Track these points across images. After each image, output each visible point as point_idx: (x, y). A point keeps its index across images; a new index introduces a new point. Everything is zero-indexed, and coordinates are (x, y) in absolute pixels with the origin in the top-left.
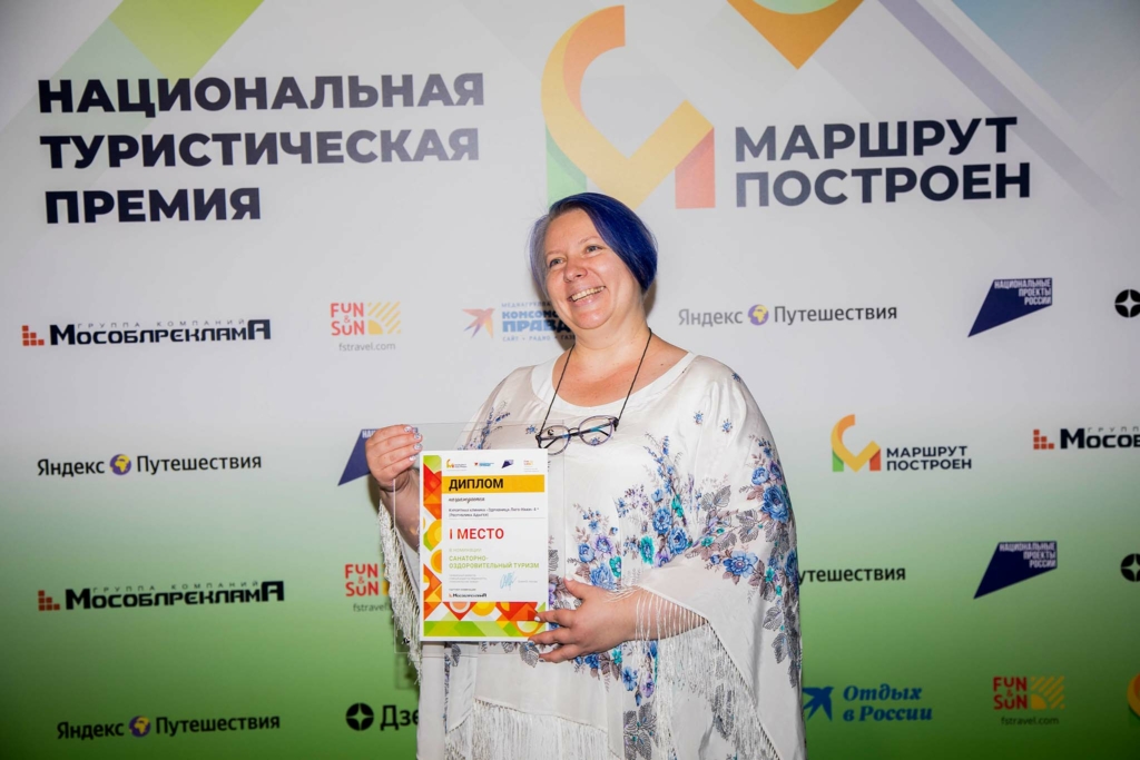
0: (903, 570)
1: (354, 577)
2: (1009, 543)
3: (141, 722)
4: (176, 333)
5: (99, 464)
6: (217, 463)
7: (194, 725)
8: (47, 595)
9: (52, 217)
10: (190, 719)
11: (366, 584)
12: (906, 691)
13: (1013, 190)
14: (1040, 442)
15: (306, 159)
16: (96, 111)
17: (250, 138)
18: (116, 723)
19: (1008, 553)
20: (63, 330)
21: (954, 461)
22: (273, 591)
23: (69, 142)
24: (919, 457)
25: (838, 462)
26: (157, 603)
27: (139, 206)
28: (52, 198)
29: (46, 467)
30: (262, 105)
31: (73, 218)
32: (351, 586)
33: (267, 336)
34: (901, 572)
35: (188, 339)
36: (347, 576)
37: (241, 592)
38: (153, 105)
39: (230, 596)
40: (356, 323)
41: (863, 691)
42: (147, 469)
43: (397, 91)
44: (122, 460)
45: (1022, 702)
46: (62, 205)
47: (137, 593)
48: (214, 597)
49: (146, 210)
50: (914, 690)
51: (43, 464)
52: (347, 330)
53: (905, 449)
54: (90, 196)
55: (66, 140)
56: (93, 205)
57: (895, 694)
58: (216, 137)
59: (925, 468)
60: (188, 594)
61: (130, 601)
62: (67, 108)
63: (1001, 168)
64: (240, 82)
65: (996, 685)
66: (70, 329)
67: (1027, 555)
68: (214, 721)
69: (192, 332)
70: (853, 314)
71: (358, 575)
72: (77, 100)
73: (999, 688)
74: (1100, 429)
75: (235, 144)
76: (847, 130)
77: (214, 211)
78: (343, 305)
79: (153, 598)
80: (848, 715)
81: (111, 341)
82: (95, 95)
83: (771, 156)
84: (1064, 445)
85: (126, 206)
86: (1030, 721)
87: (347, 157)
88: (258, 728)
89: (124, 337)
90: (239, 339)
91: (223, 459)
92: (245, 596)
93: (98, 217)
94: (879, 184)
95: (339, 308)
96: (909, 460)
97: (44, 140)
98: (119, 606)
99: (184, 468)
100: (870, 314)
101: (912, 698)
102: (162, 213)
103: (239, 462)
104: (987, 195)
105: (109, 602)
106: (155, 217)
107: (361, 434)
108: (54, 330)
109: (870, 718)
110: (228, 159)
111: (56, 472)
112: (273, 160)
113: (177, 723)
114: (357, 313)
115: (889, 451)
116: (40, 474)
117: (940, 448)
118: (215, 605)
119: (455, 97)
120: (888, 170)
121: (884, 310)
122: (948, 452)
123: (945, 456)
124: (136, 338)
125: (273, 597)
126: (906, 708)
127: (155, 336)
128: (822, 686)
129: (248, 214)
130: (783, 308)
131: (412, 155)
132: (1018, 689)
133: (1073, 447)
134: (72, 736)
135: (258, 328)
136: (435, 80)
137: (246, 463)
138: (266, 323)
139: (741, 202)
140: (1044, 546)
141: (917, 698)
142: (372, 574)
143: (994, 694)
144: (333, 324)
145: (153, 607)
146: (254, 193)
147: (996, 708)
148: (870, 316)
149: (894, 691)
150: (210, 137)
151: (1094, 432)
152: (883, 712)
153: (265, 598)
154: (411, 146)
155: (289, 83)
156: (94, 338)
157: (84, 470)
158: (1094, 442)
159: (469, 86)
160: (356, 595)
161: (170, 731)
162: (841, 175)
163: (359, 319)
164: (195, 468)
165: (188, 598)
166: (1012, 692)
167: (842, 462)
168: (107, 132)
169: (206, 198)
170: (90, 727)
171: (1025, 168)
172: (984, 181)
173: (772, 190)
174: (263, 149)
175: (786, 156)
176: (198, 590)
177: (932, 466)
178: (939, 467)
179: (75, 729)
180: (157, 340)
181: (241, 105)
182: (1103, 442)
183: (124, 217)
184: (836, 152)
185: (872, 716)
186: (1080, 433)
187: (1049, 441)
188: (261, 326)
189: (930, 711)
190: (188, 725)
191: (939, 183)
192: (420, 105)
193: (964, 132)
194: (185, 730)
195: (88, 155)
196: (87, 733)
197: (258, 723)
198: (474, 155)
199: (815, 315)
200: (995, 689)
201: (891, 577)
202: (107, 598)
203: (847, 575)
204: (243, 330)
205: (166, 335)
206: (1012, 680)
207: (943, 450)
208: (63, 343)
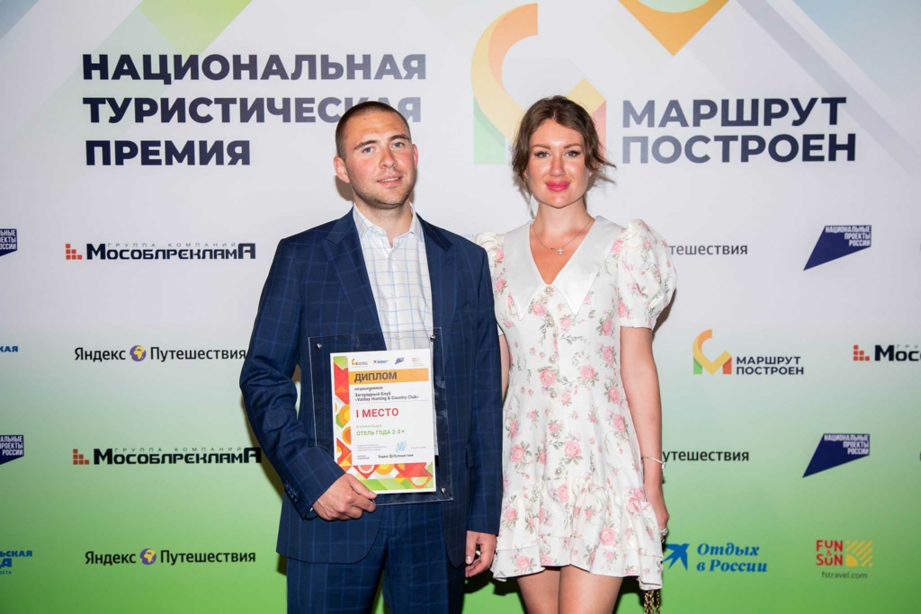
0: (747, 453)
2: (832, 434)
3: (149, 553)
4: (183, 253)
5: (121, 352)
6: (212, 355)
7: (190, 557)
8: (79, 453)
9: (91, 161)
10: (187, 552)
12: (747, 549)
13: (842, 155)
14: (859, 355)
15: (287, 119)
16: (126, 79)
17: (244, 101)
18: (130, 554)
19: (830, 442)
20: (96, 248)
21: (790, 368)
22: (252, 455)
23: (105, 103)
24: (762, 364)
25: (698, 367)
26: (163, 462)
27: (157, 153)
28: (91, 146)
29: (81, 354)
30: (253, 76)
31: (106, 161)
33: (253, 256)
34: (745, 455)
35: (192, 257)
37: (228, 455)
38: (170, 74)
39: (219, 458)
41: (713, 548)
42: (158, 358)
43: (359, 67)
44: (139, 350)
45: (839, 560)
46: (98, 151)
47: (148, 453)
48: (207, 458)
49: (162, 156)
50: (754, 548)
51: (79, 352)
53: (751, 358)
54: (120, 145)
55: (102, 101)
56: (123, 152)
57: (738, 551)
58: (218, 101)
59: (767, 373)
60: (187, 455)
61: (143, 459)
62: (104, 76)
63: (833, 138)
64: (237, 58)
65: (818, 547)
67: (846, 445)
69: (195, 252)
70: (713, 250)
72: (112, 69)
73: (820, 549)
74: (907, 346)
75: (231, 106)
76: (712, 104)
77: (214, 158)
79: (160, 457)
80: (701, 567)
81: (133, 257)
82: (126, 67)
83: (651, 124)
84: (877, 358)
85: (147, 153)
86: (844, 576)
87: (318, 118)
88: (239, 561)
89: (143, 254)
90: (231, 258)
91: (217, 352)
92: (231, 458)
93: (125, 161)
94: (735, 147)
96: (754, 366)
97: (86, 101)
98: (135, 463)
99: (186, 358)
100: (726, 250)
101: (751, 554)
102: (174, 159)
103: (229, 354)
104: (821, 158)
105: (126, 459)
106: (169, 162)
108: (90, 247)
109: (718, 569)
110: (226, 118)
111: (89, 357)
112: (261, 119)
113: (177, 555)
115: (738, 359)
116: (77, 359)
117: (779, 358)
118: (207, 465)
119: (403, 73)
120: (743, 137)
121: (737, 247)
122: (786, 361)
123: (783, 364)
124: (152, 255)
125: (253, 460)
126: (747, 562)
127: (167, 254)
128: (680, 544)
129: (240, 161)
132: (836, 550)
133: (884, 359)
134: (96, 562)
135: (246, 250)
136: (388, 59)
137: (234, 355)
138: (253, 246)
139: (627, 159)
140: (860, 438)
141: (756, 554)
143: (816, 553)
145: (160, 465)
146: (245, 145)
147: (818, 564)
148: (726, 252)
149: (738, 548)
150: (213, 100)
151: (902, 348)
152: (728, 565)
155: (274, 59)
156: (120, 255)
157: (110, 357)
158: (901, 356)
159: (414, 64)
161: (171, 561)
162: (706, 140)
164: (195, 358)
165: (187, 458)
166: (831, 553)
167: (701, 367)
168: (134, 96)
169: (209, 148)
170: (110, 556)
171: (852, 137)
172: (819, 147)
173: (651, 151)
174: (253, 110)
175: (663, 124)
176: (195, 453)
177: (772, 372)
178: (778, 372)
180: (168, 258)
181: (237, 76)
182: (909, 356)
183: (145, 161)
184: (702, 121)
185: (719, 567)
186: (891, 349)
187: (865, 355)
188: (249, 248)
189: (765, 565)
190: (185, 557)
191: (783, 148)
192: (376, 78)
193: (804, 108)
194: (182, 561)
195: (119, 113)
196: (108, 560)
197: (239, 557)
198: (417, 119)
199: (683, 250)
200: (818, 550)
201: (737, 459)
202: (125, 456)
203: (703, 456)
204: (235, 251)
205: (175, 254)
206: (832, 542)
207: (781, 359)
208: (96, 258)
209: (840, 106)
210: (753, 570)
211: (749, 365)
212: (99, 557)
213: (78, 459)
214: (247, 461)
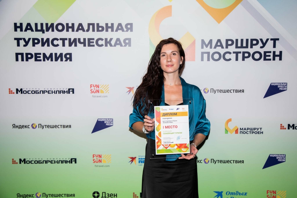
0: (243, 161)
1: (95, 158)
2: (272, 154)
3: (39, 194)
4: (49, 92)
5: (28, 126)
6: (59, 127)
8: (14, 160)
9: (17, 60)
11: (98, 160)
12: (243, 193)
13: (277, 58)
14: (282, 127)
15: (85, 46)
16: (29, 31)
17: (70, 39)
18: (32, 194)
19: (272, 157)
20: (19, 90)
21: (258, 132)
22: (73, 161)
24: (249, 130)
25: (227, 131)
26: (43, 163)
27: (40, 57)
28: (17, 54)
29: (14, 126)
30: (73, 31)
31: (23, 60)
32: (94, 160)
33: (73, 93)
35: (52, 93)
36: (93, 158)
37: (65, 161)
38: (44, 30)
39: (62, 162)
40: (97, 90)
41: (231, 193)
42: (41, 128)
43: (110, 27)
44: (34, 125)
45: (274, 197)
46: (20, 56)
47: (38, 160)
48: (58, 162)
49: (42, 58)
50: (245, 193)
52: (95, 92)
53: (245, 128)
54: (27, 54)
55: (21, 39)
56: (28, 57)
58: (61, 39)
59: (250, 133)
60: (51, 161)
61: (36, 162)
62: (21, 30)
63: (274, 52)
64: (67, 24)
65: (267, 192)
66: (21, 90)
67: (277, 158)
69: (53, 91)
70: (232, 91)
72: (24, 28)
73: (268, 193)
75: (66, 41)
76: (232, 41)
77: (60, 59)
78: (94, 85)
79: (42, 161)
81: (32, 93)
82: (29, 27)
83: (211, 47)
84: (289, 128)
85: (37, 57)
87: (96, 45)
88: (69, 197)
89: (36, 92)
90: (66, 93)
91: (61, 125)
92: (66, 162)
93: (29, 60)
94: (240, 56)
96: (246, 131)
97: (15, 39)
98: (33, 163)
99: (51, 128)
100: (237, 91)
101: (244, 195)
102: (46, 59)
103: (65, 126)
104: (270, 60)
105: (30, 162)
106: (44, 60)
107: (98, 120)
108: (17, 90)
110: (64, 45)
111: (17, 127)
112: (76, 45)
113: (48, 195)
114: (97, 87)
115: (240, 129)
116: (13, 128)
117: (254, 128)
118: (58, 164)
119: (125, 29)
120: (243, 52)
121: (240, 90)
122: (257, 129)
123: (256, 130)
124: (38, 92)
125: (74, 162)
127: (44, 92)
128: (220, 191)
129: (69, 60)
130: (213, 89)
131: (113, 45)
133: (291, 129)
134: (21, 197)
135: (71, 91)
136: (120, 25)
137: (67, 126)
138: (73, 89)
139: (202, 60)
140: (282, 156)
141: (246, 195)
142: (100, 157)
143: (267, 195)
144: (91, 90)
145: (42, 164)
146: (70, 54)
148: (237, 92)
149: (240, 193)
150: (59, 39)
153: (72, 163)
154: (113, 42)
155: (80, 25)
156: (27, 92)
157: (24, 127)
159: (129, 26)
160: (95, 163)
161: (46, 197)
162: (230, 53)
163: (98, 89)
164: (54, 128)
165: (51, 162)
166: (272, 194)
167: (228, 131)
168: (32, 37)
169: (58, 56)
170: (25, 195)
171: (281, 52)
172: (269, 56)
173: (211, 57)
174: (73, 42)
175: (215, 48)
176: (54, 160)
177: (252, 133)
178: (254, 133)
180: (44, 93)
181: (68, 31)
183: (36, 60)
184: (229, 47)
186: (293, 125)
187: (285, 127)
188: (72, 90)
190: (51, 195)
191: (257, 56)
192: (116, 31)
193: (264, 42)
194: (50, 197)
195: (27, 43)
197: (69, 195)
198: (130, 46)
199: (222, 91)
201: (240, 163)
202: (30, 161)
203: (228, 162)
204: (67, 91)
205: (47, 92)
206: (272, 191)
207: (255, 129)
208: (19, 93)
209: (277, 41)
211: (244, 131)
212: (21, 195)
213: (14, 162)
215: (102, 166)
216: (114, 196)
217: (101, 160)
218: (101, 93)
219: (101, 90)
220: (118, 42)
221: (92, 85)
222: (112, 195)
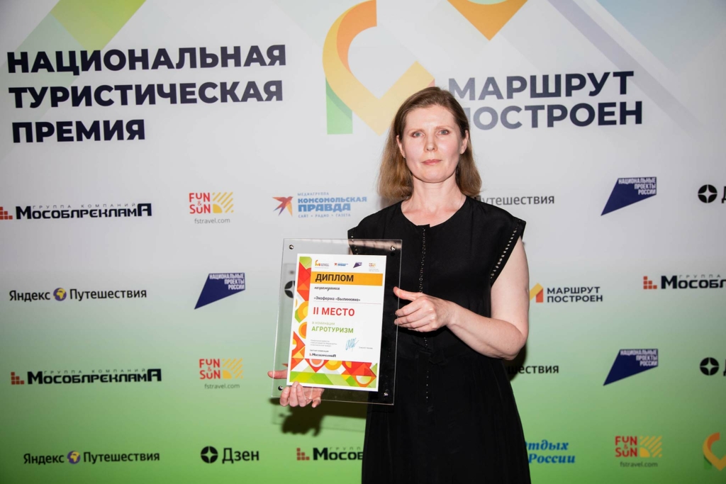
0: (557, 367)
1: (205, 367)
2: (626, 350)
3: (75, 455)
4: (93, 212)
5: (46, 294)
6: (119, 294)
7: (107, 458)
8: (16, 375)
9: (17, 139)
10: (105, 454)
11: (213, 372)
12: (559, 444)
13: (631, 119)
14: (648, 285)
15: (173, 101)
16: (42, 71)
17: (138, 88)
18: (59, 455)
19: (625, 357)
20: (24, 210)
21: (591, 296)
22: (154, 375)
23: (26, 92)
24: (569, 294)
26: (83, 381)
27: (69, 131)
28: (16, 127)
29: (14, 296)
30: (145, 67)
31: (29, 139)
32: (203, 373)
33: (150, 214)
35: (100, 216)
36: (201, 367)
37: (135, 375)
38: (78, 67)
39: (128, 378)
40: (205, 206)
41: (530, 444)
42: (76, 298)
43: (231, 57)
44: (61, 292)
45: (634, 452)
46: (23, 131)
47: (71, 375)
48: (118, 378)
49: (74, 134)
50: (564, 444)
51: (13, 294)
52: (200, 210)
53: (559, 289)
54: (39, 125)
55: (24, 90)
56: (42, 131)
57: (551, 447)
58: (117, 88)
59: (572, 301)
60: (102, 376)
61: (67, 379)
62: (25, 70)
63: (623, 105)
64: (132, 52)
65: (617, 441)
66: (28, 209)
67: (638, 358)
68: (119, 455)
69: (103, 211)
70: (526, 201)
71: (208, 366)
72: (31, 64)
73: (619, 443)
74: (688, 276)
75: (129, 92)
76: (522, 80)
77: (116, 134)
78: (197, 194)
79: (81, 378)
81: (54, 217)
82: (42, 62)
83: (472, 98)
84: (663, 287)
85: (62, 132)
86: (639, 465)
87: (199, 100)
88: (146, 460)
89: (62, 214)
90: (132, 215)
91: (123, 292)
92: (137, 378)
93: (44, 138)
94: (542, 115)
95: (194, 196)
96: (562, 296)
97: (11, 90)
98: (60, 382)
99: (99, 297)
100: (537, 200)
101: (562, 449)
102: (84, 136)
103: (133, 294)
104: (614, 123)
105: (54, 380)
106: (80, 139)
107: (209, 277)
108: (19, 209)
110: (124, 102)
111: (21, 298)
112: (152, 101)
113: (96, 456)
114: (206, 199)
115: (549, 290)
116: (11, 299)
117: (582, 288)
118: (118, 383)
119: (267, 60)
120: (549, 106)
121: (546, 198)
122: (588, 291)
123: (585, 293)
124: (68, 215)
125: (154, 379)
126: (558, 455)
127: (80, 214)
129: (137, 136)
131: (240, 98)
132: (631, 444)
133: (669, 288)
134: (33, 462)
135: (144, 209)
136: (255, 49)
137: (137, 294)
138: (149, 205)
140: (650, 352)
141: (566, 449)
142: (216, 365)
143: (615, 447)
144: (191, 206)
145: (81, 383)
146: (140, 123)
147: (617, 456)
148: (537, 202)
149: (551, 444)
150: (113, 87)
151: (684, 278)
152: (543, 458)
153: (150, 379)
154: (240, 92)
155: (162, 52)
156: (42, 215)
157: (38, 297)
158: (683, 284)
159: (276, 53)
160: (206, 378)
161: (92, 461)
162: (518, 109)
163: (207, 203)
164: (105, 297)
165: (102, 378)
166: (627, 446)
168: (50, 84)
169: (111, 126)
170: (43, 457)
171: (639, 104)
172: (612, 114)
174: (146, 94)
175: (482, 97)
176: (108, 374)
177: (577, 300)
178: (581, 300)
179: (35, 458)
180: (82, 217)
181: (132, 67)
182: (689, 284)
183: (61, 138)
184: (515, 94)
185: (536, 460)
186: (674, 278)
187: (653, 284)
188: (146, 207)
189: (574, 457)
190: (103, 457)
191: (582, 115)
192: (245, 65)
193: (599, 81)
194: (101, 460)
195: (38, 99)
196: (42, 460)
197: (146, 457)
198: (280, 98)
199: (501, 201)
200: (616, 444)
201: (549, 371)
202: (53, 377)
203: (521, 369)
204: (135, 210)
205: (87, 213)
206: (628, 438)
207: (584, 289)
208: (24, 218)
209: (628, 78)
210: (564, 461)
211: (557, 295)
214: (150, 380)
215: (222, 386)
216: (253, 456)
217: (219, 371)
218: (215, 212)
219: (215, 205)
220: (252, 91)
221: (193, 194)
222: (246, 454)
